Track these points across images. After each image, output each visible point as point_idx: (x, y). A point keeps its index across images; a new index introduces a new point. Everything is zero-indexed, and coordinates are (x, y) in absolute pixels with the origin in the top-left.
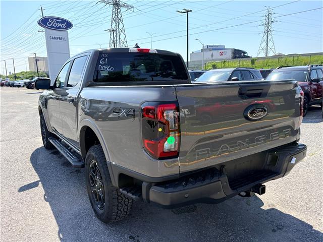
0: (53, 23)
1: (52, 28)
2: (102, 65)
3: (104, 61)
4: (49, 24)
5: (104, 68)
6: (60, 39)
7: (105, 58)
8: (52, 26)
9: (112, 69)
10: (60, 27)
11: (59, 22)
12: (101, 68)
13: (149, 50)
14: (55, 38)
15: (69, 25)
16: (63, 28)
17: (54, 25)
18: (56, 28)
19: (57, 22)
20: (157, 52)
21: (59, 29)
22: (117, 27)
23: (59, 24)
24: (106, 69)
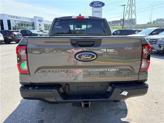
1: (95, 7)
2: (56, 25)
3: (58, 23)
4: (94, 5)
5: (57, 27)
6: (98, 12)
7: (58, 22)
8: (95, 6)
9: (61, 27)
10: (99, 6)
11: (99, 4)
12: (55, 27)
13: (83, 17)
14: (96, 12)
15: (103, 4)
16: (100, 6)
18: (97, 6)
19: (98, 4)
20: (89, 18)
21: (98, 7)
22: (131, 3)
23: (99, 5)
24: (58, 27)
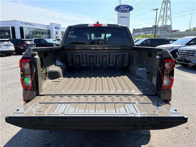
0: (122, 9)
2: (70, 35)
3: (72, 32)
4: (120, 9)
6: (125, 17)
9: (76, 37)
10: (126, 11)
11: (126, 8)
13: (101, 25)
14: (123, 17)
15: (131, 9)
16: (128, 11)
17: (123, 10)
18: (124, 11)
19: (125, 8)
24: (72, 37)
